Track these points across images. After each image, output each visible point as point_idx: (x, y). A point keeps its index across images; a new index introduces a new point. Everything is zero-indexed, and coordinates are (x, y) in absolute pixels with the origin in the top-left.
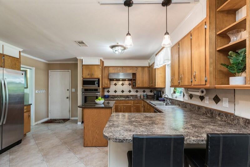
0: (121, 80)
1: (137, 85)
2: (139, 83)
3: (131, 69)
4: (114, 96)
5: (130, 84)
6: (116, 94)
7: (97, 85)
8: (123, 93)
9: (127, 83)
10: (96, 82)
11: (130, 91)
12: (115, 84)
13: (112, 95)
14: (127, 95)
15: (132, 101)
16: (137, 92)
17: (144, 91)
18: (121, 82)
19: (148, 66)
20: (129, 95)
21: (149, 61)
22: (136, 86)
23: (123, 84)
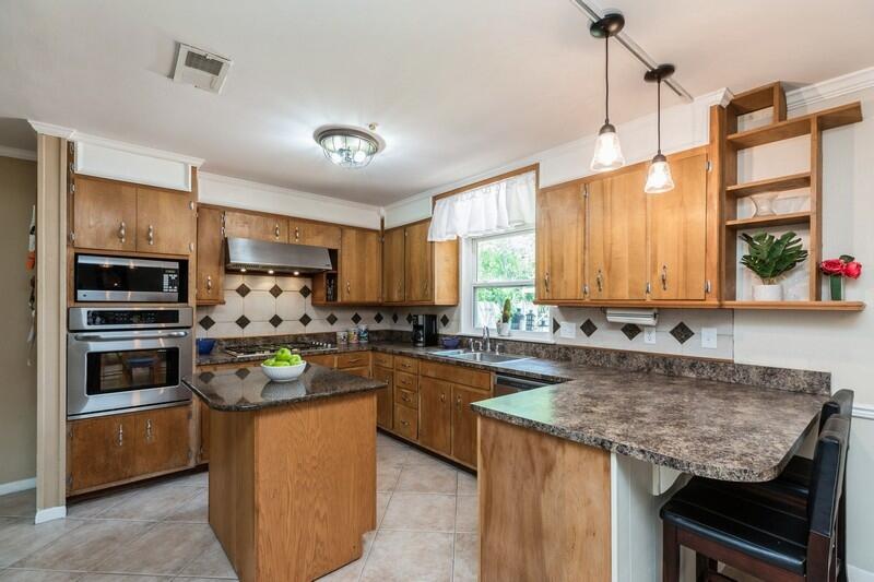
0: (271, 272)
1: (343, 297)
2: (349, 288)
3: (319, 233)
4: (235, 340)
5: (305, 292)
6: (248, 332)
7: (173, 292)
8: (276, 326)
9: (293, 285)
10: (166, 277)
11: (305, 320)
12: (243, 291)
13: (226, 340)
14: (296, 336)
15: (336, 358)
16: (332, 320)
17: (356, 319)
18: (268, 283)
19: (379, 228)
20: (301, 335)
21: (383, 211)
22: (339, 300)
23: (276, 292)
